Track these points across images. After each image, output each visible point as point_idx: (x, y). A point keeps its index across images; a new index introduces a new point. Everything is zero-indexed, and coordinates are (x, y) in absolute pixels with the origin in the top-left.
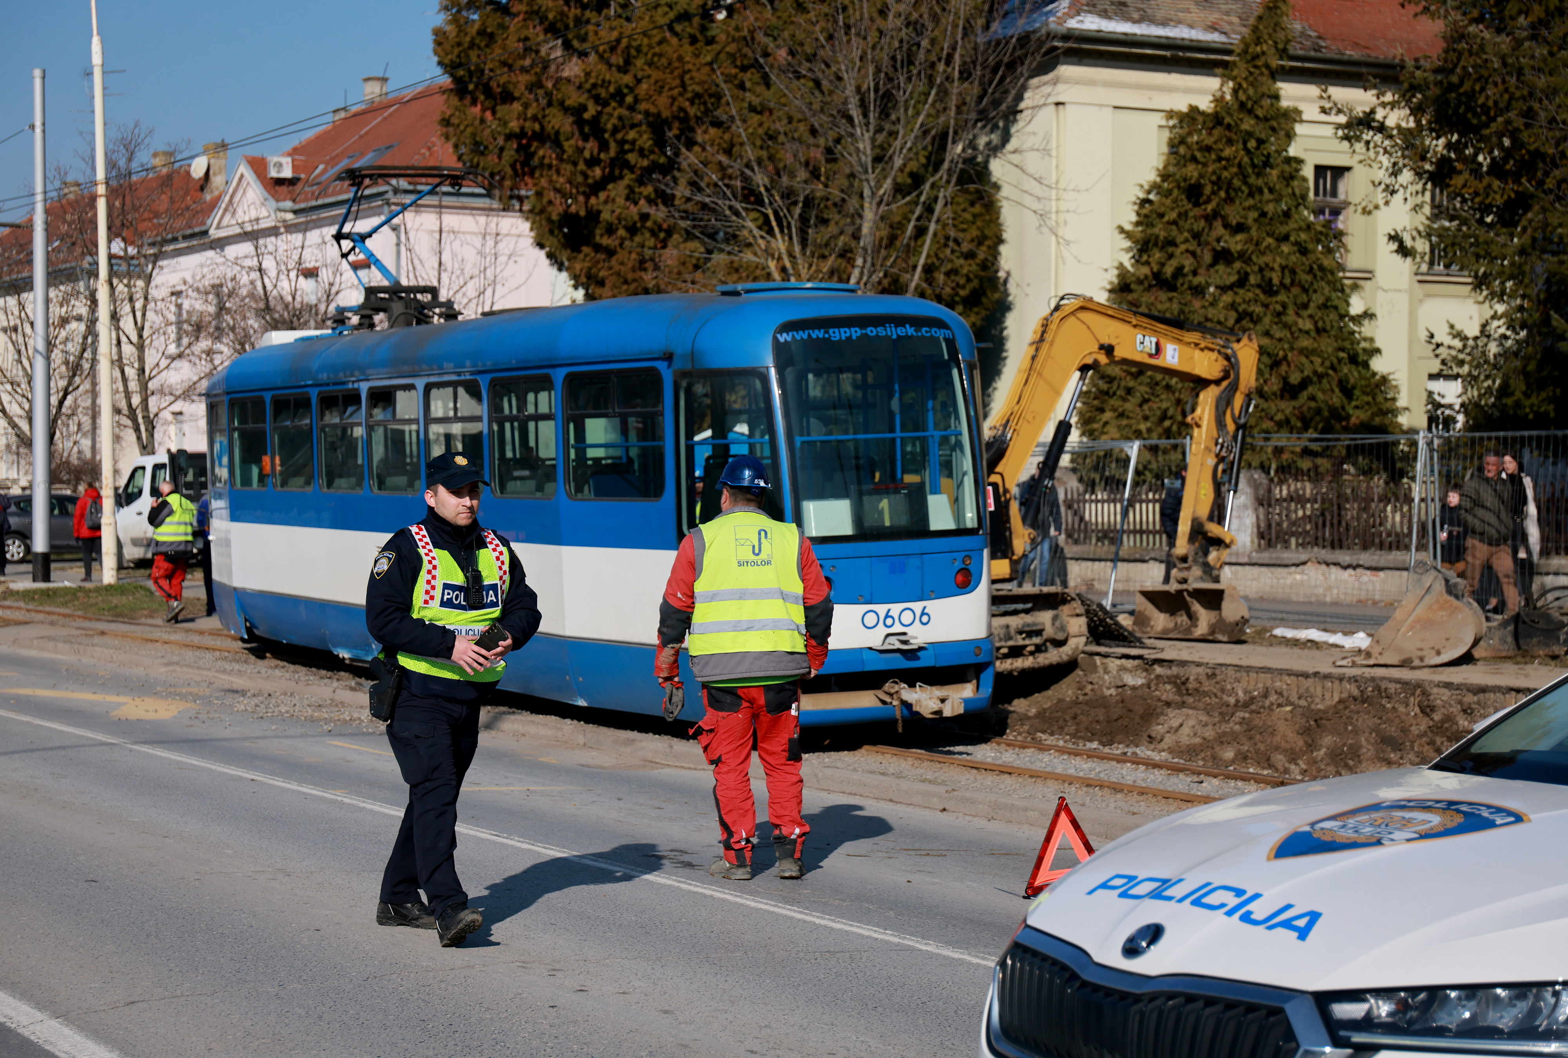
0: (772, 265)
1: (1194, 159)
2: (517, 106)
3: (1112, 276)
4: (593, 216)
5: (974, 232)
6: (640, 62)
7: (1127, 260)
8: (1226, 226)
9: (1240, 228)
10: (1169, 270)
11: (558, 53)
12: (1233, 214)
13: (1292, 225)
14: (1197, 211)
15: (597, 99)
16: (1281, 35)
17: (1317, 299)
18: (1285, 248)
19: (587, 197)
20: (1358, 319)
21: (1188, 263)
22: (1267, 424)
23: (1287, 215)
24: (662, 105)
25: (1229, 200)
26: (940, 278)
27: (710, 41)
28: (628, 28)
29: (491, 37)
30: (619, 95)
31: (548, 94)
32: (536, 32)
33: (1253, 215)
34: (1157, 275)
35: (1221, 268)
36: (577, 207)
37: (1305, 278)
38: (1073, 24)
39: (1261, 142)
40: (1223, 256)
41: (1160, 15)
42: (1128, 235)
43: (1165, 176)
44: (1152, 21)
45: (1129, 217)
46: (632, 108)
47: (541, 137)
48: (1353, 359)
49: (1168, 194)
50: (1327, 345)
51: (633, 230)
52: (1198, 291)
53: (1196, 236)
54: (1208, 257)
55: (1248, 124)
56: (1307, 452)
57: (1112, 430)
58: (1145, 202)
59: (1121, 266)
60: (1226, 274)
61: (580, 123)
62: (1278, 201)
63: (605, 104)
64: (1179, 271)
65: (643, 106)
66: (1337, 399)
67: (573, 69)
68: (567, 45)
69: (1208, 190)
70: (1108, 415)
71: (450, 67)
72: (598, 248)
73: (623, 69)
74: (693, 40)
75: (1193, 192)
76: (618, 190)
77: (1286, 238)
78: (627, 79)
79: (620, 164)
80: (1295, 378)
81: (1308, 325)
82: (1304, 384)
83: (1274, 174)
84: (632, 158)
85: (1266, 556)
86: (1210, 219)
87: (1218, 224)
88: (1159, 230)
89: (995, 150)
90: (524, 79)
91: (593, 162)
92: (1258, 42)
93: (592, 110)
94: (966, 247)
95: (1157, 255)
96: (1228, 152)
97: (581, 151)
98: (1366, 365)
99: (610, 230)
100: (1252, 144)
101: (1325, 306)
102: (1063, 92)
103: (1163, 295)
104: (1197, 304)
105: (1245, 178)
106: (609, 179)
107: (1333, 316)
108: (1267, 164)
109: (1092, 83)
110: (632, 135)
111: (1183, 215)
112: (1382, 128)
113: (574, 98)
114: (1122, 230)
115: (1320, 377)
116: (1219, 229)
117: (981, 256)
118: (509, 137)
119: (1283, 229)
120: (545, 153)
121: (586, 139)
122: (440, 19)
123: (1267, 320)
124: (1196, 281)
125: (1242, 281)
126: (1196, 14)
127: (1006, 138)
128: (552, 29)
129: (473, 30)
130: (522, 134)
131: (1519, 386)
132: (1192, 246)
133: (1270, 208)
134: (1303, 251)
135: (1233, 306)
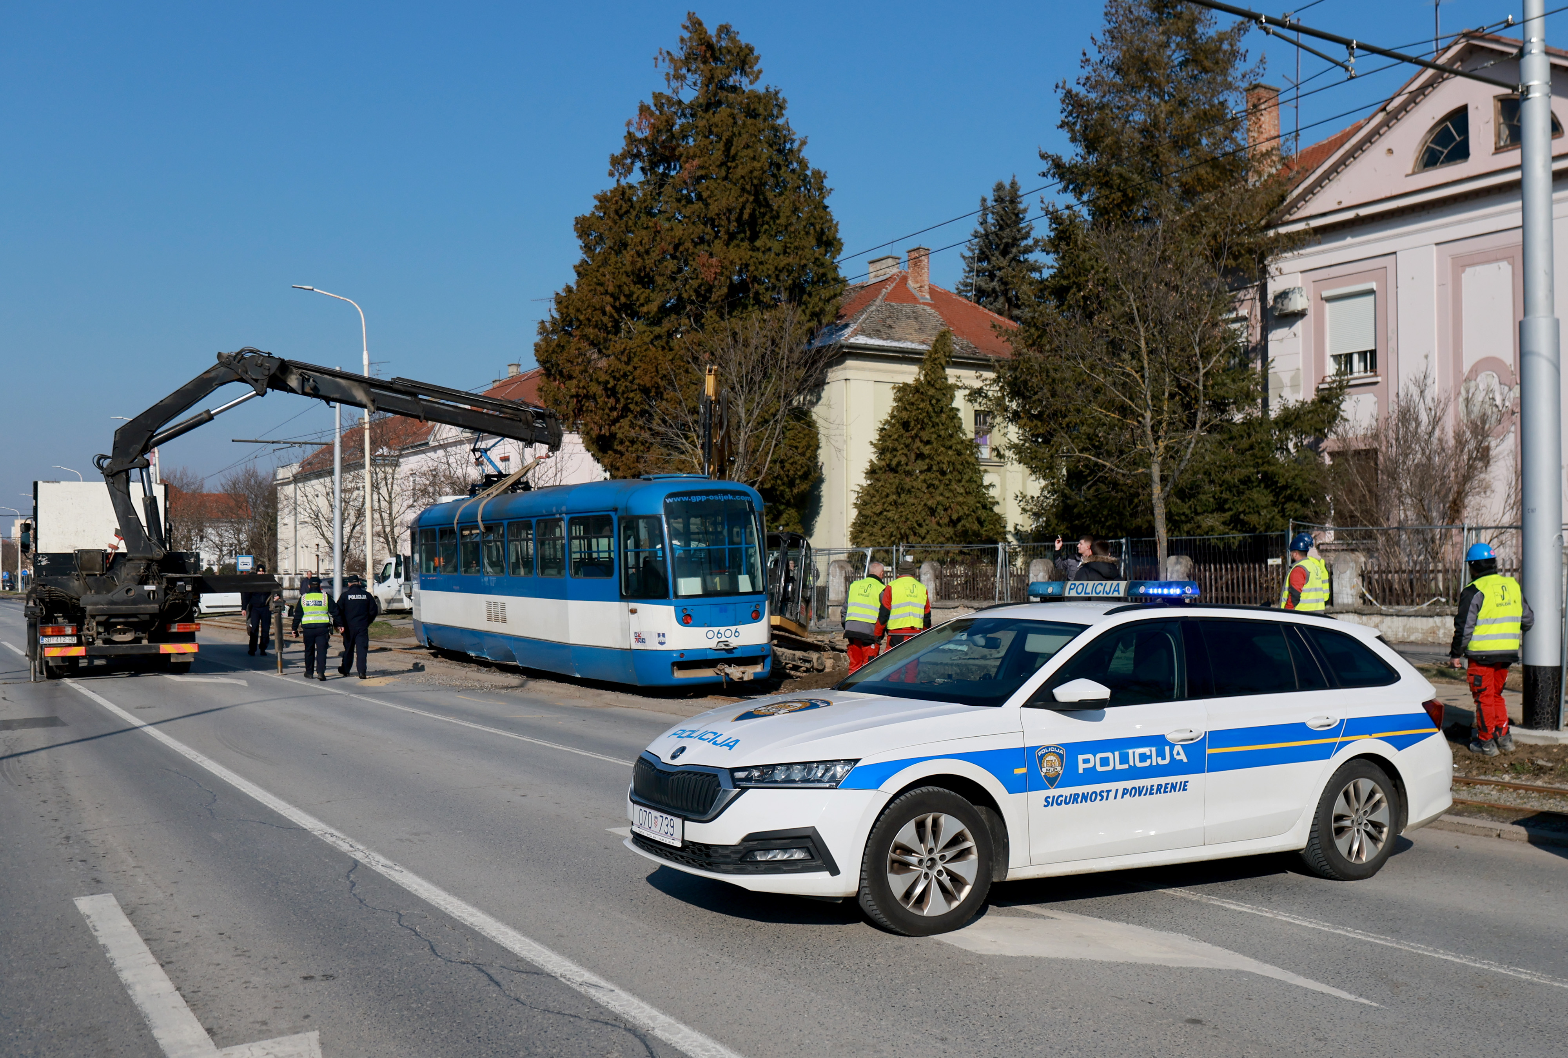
0: (695, 461)
1: (906, 409)
2: (575, 382)
3: (867, 466)
4: (613, 436)
5: (804, 443)
6: (636, 360)
7: (874, 458)
8: (921, 441)
9: (928, 442)
10: (894, 463)
11: (595, 356)
12: (925, 436)
13: (954, 441)
14: (907, 434)
15: (614, 378)
16: (947, 349)
17: (966, 477)
18: (950, 452)
19: (610, 426)
20: (987, 487)
21: (903, 460)
22: (942, 539)
23: (951, 436)
24: (647, 381)
25: (923, 428)
26: (787, 465)
27: (671, 349)
28: (630, 342)
29: (563, 347)
30: (625, 375)
31: (591, 376)
32: (584, 345)
33: (934, 436)
34: (888, 465)
35: (919, 462)
36: (605, 431)
37: (960, 467)
38: (852, 340)
39: (938, 401)
40: (920, 456)
41: (897, 336)
42: (875, 445)
43: (893, 416)
44: (893, 339)
45: (875, 437)
46: (631, 382)
47: (587, 397)
48: (984, 507)
49: (893, 426)
50: (971, 500)
51: (633, 442)
52: (909, 473)
53: (907, 446)
54: (913, 456)
55: (932, 392)
56: (961, 552)
57: (866, 542)
58: (882, 429)
59: (871, 461)
60: (922, 465)
61: (606, 389)
62: (947, 429)
63: (619, 380)
64: (899, 464)
65: (637, 381)
66: (976, 527)
67: (603, 363)
68: (600, 351)
69: (912, 424)
70: (865, 535)
71: (542, 363)
72: (616, 452)
73: (627, 363)
74: (663, 348)
75: (906, 425)
76: (625, 422)
77: (951, 447)
78: (630, 368)
79: (626, 409)
80: (955, 517)
81: (962, 490)
82: (959, 519)
83: (944, 416)
84: (632, 406)
85: (939, 604)
86: (913, 438)
87: (917, 440)
88: (889, 444)
89: (813, 402)
90: (578, 368)
91: (613, 409)
92: (936, 352)
93: (612, 383)
94: (800, 450)
95: (889, 455)
96: (922, 405)
97: (606, 403)
98: (992, 510)
99: (622, 442)
100: (934, 401)
101: (970, 480)
102: (849, 374)
103: (892, 475)
104: (908, 480)
105: (930, 417)
106: (622, 417)
107: (974, 486)
108: (941, 411)
109: (863, 369)
110: (631, 395)
111: (901, 436)
112: (986, 396)
113: (603, 377)
114: (871, 443)
115: (968, 515)
116: (918, 443)
117: (808, 455)
118: (572, 397)
119: (949, 443)
120: (589, 404)
121: (608, 397)
122: (538, 339)
123: (941, 488)
124: (908, 468)
125: (929, 469)
126: (915, 336)
128: (593, 344)
129: (554, 344)
130: (577, 396)
131: (1054, 521)
132: (905, 451)
133: (942, 433)
134: (959, 454)
135: (925, 481)
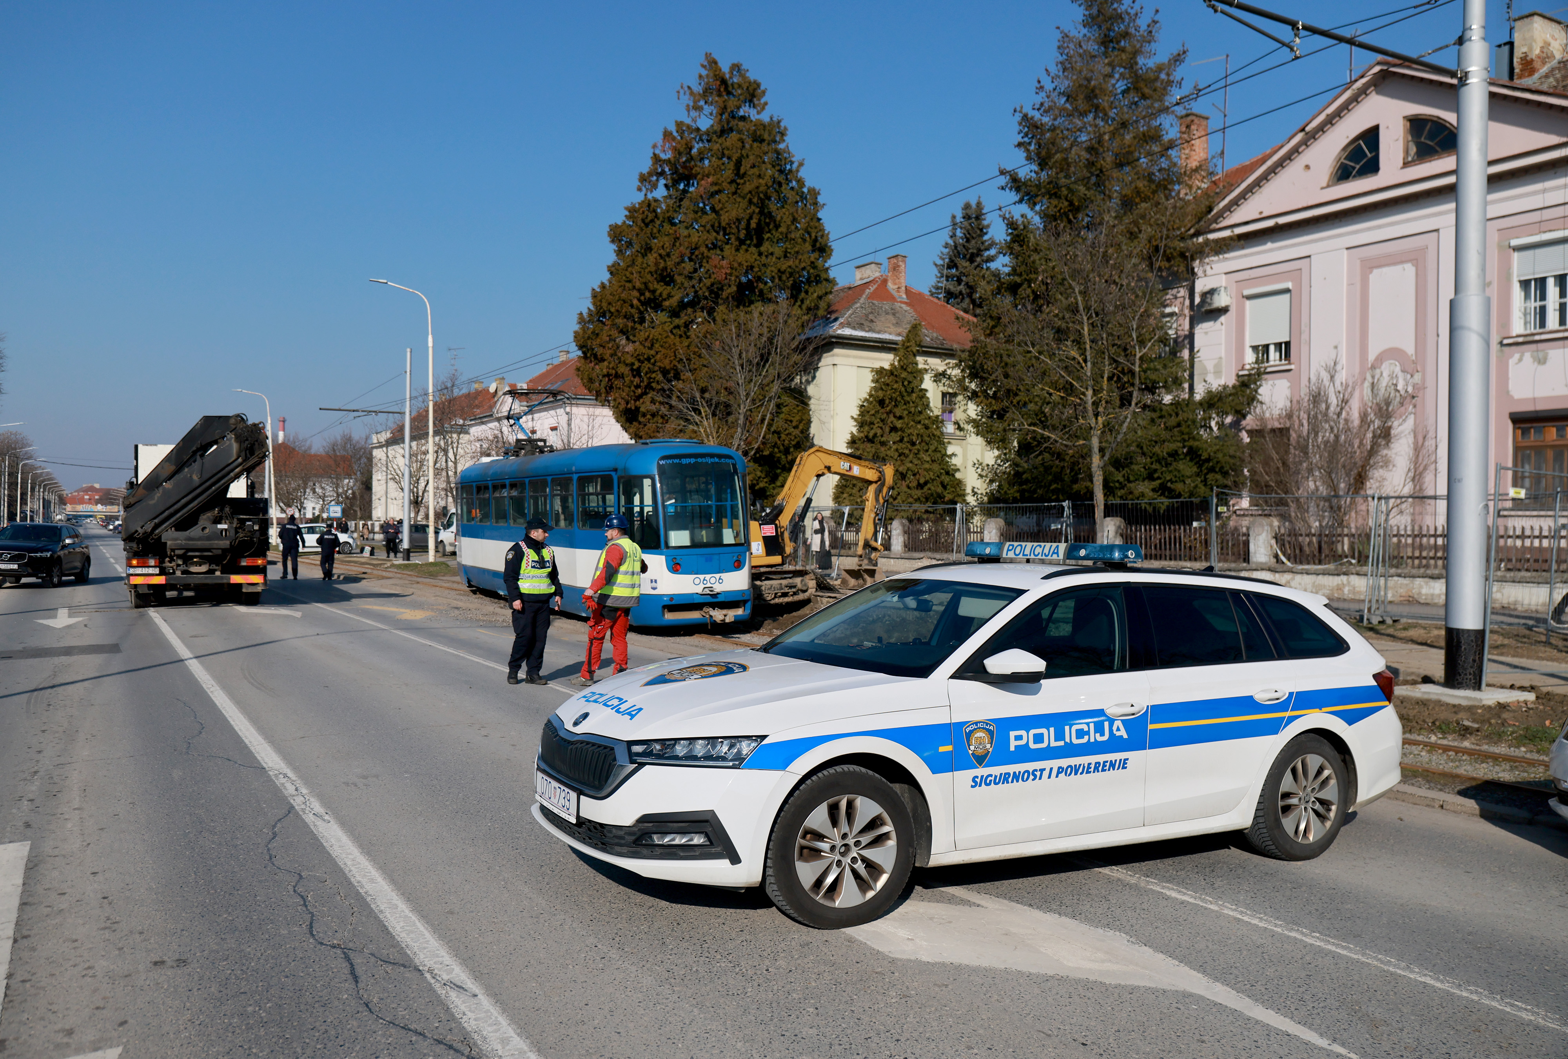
0: (702, 430)
1: (882, 389)
2: (606, 363)
3: (849, 437)
4: (637, 409)
5: (797, 418)
6: (657, 346)
7: (855, 430)
8: (895, 416)
9: (900, 418)
10: (871, 435)
11: (624, 342)
12: (898, 411)
13: (922, 417)
14: (882, 410)
15: (639, 360)
16: (918, 339)
17: (932, 448)
18: (919, 426)
19: (635, 401)
20: (950, 456)
21: (879, 432)
22: (911, 500)
23: (920, 412)
24: (666, 363)
25: (896, 406)
26: (783, 436)
27: (688, 337)
28: (653, 331)
29: (597, 335)
30: (648, 359)
31: (619, 358)
32: (614, 333)
33: (906, 412)
34: (867, 437)
35: (893, 434)
36: (632, 405)
37: (927, 439)
38: (839, 332)
39: (910, 382)
40: (894, 429)
41: (877, 329)
42: (855, 420)
43: (871, 395)
44: (874, 331)
45: (855, 412)
46: (654, 364)
47: (617, 376)
48: (947, 473)
49: (870, 403)
50: (936, 467)
51: (653, 415)
52: (883, 444)
53: (882, 420)
54: (887, 429)
55: (904, 375)
56: (927, 512)
57: (846, 501)
58: (862, 406)
59: (852, 433)
60: (896, 436)
61: (632, 370)
62: (916, 407)
63: (643, 362)
64: (875, 435)
65: (658, 364)
66: (940, 489)
67: (630, 348)
68: (628, 339)
69: (887, 402)
70: (845, 495)
71: (581, 347)
72: (640, 423)
73: (651, 348)
74: (681, 336)
75: (881, 402)
76: (647, 399)
77: (919, 422)
78: (652, 352)
79: (649, 387)
80: (922, 481)
81: (928, 459)
82: (926, 483)
83: (914, 395)
84: (654, 385)
85: (907, 555)
86: (888, 413)
87: (891, 416)
88: (867, 418)
89: (808, 382)
90: (609, 352)
91: (637, 387)
92: (909, 341)
93: (637, 365)
94: (794, 424)
95: (866, 428)
96: (895, 386)
97: (632, 382)
98: (953, 475)
99: (644, 415)
100: (906, 383)
101: (935, 451)
102: (836, 360)
103: (869, 445)
104: (883, 449)
105: (903, 397)
106: (645, 393)
107: (939, 455)
108: (912, 392)
109: (848, 356)
110: (653, 375)
111: (877, 412)
112: (949, 378)
113: (629, 360)
114: (852, 417)
115: (933, 480)
116: (892, 418)
117: (801, 427)
118: (604, 376)
119: (918, 419)
120: (617, 383)
121: (634, 377)
122: (577, 327)
123: (911, 456)
124: (883, 439)
125: (901, 440)
126: (893, 329)
127: (814, 378)
128: (622, 332)
129: (589, 332)
130: (608, 375)
131: (1006, 486)
132: (881, 425)
133: (913, 410)
134: (927, 428)
135: (897, 450)
